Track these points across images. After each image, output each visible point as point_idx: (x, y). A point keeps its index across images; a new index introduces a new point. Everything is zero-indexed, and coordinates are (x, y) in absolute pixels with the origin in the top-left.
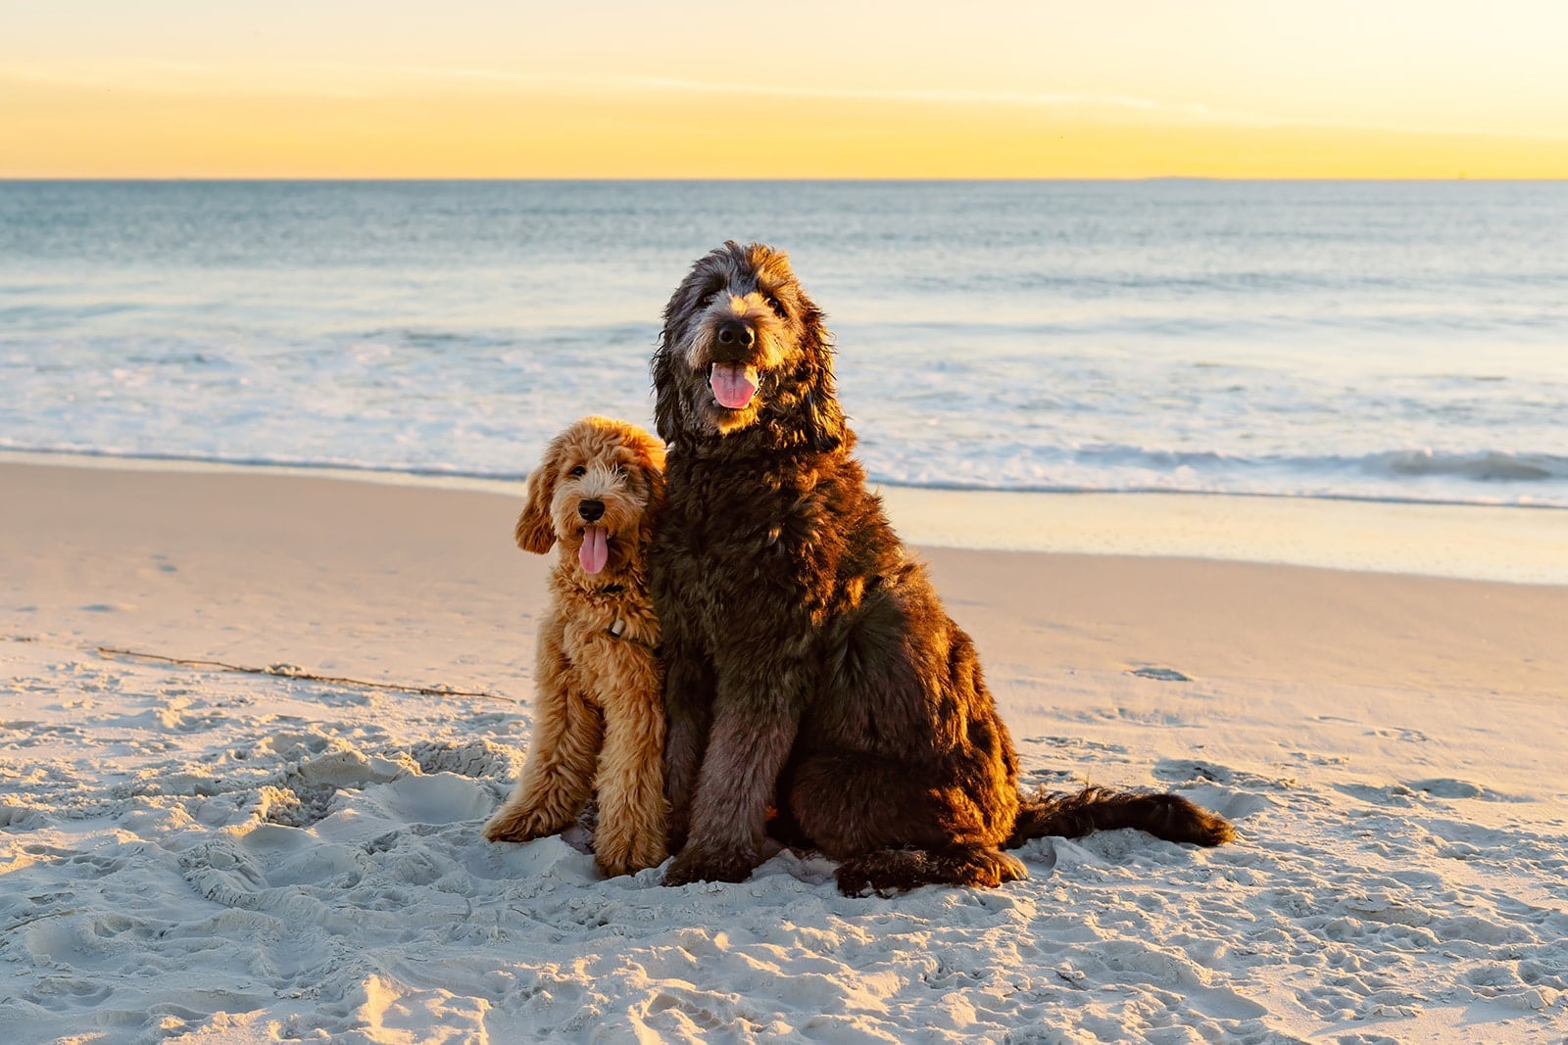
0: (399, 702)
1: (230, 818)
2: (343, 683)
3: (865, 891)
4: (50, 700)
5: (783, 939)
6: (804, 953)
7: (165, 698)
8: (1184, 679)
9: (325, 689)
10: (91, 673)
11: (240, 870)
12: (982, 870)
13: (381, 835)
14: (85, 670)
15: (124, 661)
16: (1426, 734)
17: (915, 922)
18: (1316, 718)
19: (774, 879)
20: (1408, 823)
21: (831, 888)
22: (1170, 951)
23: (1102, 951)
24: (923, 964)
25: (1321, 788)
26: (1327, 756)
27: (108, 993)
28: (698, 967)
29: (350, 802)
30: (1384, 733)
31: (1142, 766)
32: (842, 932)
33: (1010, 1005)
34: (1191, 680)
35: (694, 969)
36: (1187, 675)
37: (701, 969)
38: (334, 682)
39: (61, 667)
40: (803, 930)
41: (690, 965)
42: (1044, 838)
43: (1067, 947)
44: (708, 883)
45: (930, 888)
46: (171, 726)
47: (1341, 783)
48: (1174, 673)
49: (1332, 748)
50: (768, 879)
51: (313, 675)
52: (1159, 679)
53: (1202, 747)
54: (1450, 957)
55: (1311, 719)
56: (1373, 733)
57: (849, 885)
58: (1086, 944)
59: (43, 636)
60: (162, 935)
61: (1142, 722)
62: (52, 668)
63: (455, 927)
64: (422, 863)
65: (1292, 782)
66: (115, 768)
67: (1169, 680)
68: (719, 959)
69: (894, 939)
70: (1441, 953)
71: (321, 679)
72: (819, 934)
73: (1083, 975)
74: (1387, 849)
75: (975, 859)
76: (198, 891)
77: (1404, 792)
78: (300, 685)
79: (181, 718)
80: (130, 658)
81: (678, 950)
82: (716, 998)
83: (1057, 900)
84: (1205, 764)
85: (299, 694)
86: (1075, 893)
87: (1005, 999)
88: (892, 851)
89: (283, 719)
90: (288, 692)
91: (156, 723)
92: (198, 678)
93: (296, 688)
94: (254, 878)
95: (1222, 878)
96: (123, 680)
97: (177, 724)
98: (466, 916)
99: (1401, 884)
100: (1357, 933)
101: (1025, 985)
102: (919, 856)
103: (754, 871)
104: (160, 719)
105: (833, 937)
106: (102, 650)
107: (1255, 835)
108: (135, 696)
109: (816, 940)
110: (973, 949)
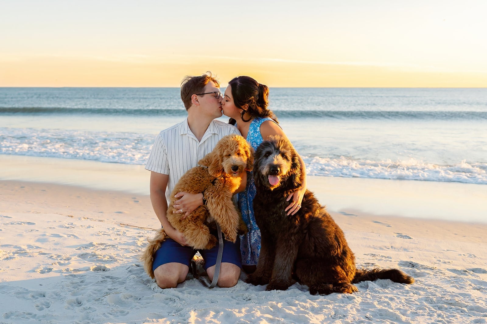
3: (317, 294)
4: (109, 237)
5: (295, 305)
6: (300, 309)
7: (138, 238)
8: (411, 238)
10: (118, 230)
12: (347, 289)
14: (117, 230)
15: (127, 227)
16: (476, 256)
17: (330, 302)
18: (446, 250)
19: (293, 290)
20: (465, 280)
21: (308, 293)
22: (395, 311)
23: (377, 311)
24: (330, 313)
25: (444, 270)
26: (447, 261)
27: (128, 313)
28: (273, 312)
30: (464, 255)
31: (395, 262)
32: (311, 304)
34: (412, 239)
37: (274, 312)
39: (111, 229)
40: (300, 303)
41: (271, 311)
42: (365, 281)
43: (369, 310)
44: (277, 290)
45: (334, 293)
46: (140, 245)
47: (449, 268)
48: (408, 236)
49: (449, 259)
52: (403, 238)
53: (412, 257)
54: (470, 316)
55: (444, 250)
56: (461, 255)
57: (313, 292)
58: (373, 309)
59: (106, 220)
60: (140, 299)
61: (397, 250)
62: (109, 229)
65: (435, 268)
66: (126, 256)
67: (406, 238)
68: (279, 310)
69: (324, 306)
70: (468, 314)
72: (304, 304)
73: (372, 317)
74: (458, 287)
75: (345, 286)
77: (466, 271)
79: (142, 243)
80: (128, 226)
81: (268, 307)
82: (277, 319)
83: (367, 298)
84: (412, 262)
86: (372, 296)
87: (351, 322)
88: (324, 285)
91: (136, 244)
92: (146, 232)
95: (412, 293)
96: (127, 232)
97: (141, 245)
99: (460, 296)
100: (446, 309)
101: (356, 319)
102: (331, 286)
103: (289, 287)
104: (137, 243)
105: (308, 305)
106: (121, 224)
107: (423, 282)
108: (130, 237)
109: (304, 306)
110: (344, 309)
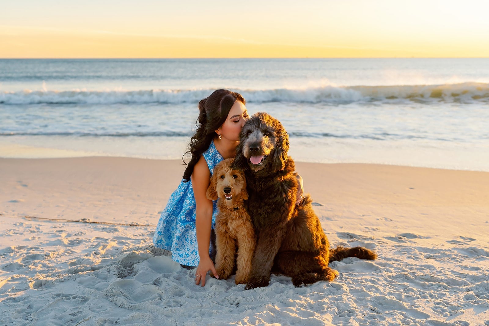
0: (126, 229)
1: (108, 277)
2: (105, 224)
3: (301, 285)
4: (23, 237)
5: (293, 305)
6: (301, 309)
7: (58, 233)
8: (321, 205)
9: (102, 226)
10: (29, 226)
11: (124, 296)
13: (156, 278)
14: (26, 225)
15: (35, 221)
16: (392, 219)
17: (320, 295)
18: (362, 215)
19: (275, 285)
20: (413, 249)
21: (291, 285)
22: (391, 298)
23: (374, 300)
24: (334, 309)
25: (382, 238)
26: (375, 228)
28: (276, 317)
29: (140, 268)
30: (381, 219)
31: (333, 234)
32: (306, 301)
33: (365, 321)
34: (323, 206)
35: (275, 318)
36: (321, 204)
38: (103, 224)
39: (18, 224)
41: (273, 317)
43: (365, 299)
46: (67, 244)
47: (385, 236)
48: (317, 204)
49: (373, 225)
50: (274, 284)
51: (95, 222)
53: (342, 227)
54: (456, 292)
55: (361, 216)
56: (378, 219)
57: (297, 283)
58: (369, 297)
59: (4, 213)
60: (116, 323)
62: (16, 225)
63: (201, 311)
64: (176, 288)
65: (374, 237)
66: (61, 261)
68: (280, 314)
69: (321, 301)
70: (453, 291)
71: (98, 223)
72: (301, 302)
73: (377, 309)
74: (413, 257)
75: (329, 273)
76: (116, 305)
77: (401, 238)
78: (94, 225)
79: (69, 241)
80: (36, 219)
81: (269, 312)
83: (350, 283)
84: (349, 233)
85: (96, 229)
86: (352, 280)
87: (363, 319)
88: (308, 274)
89: (97, 238)
90: (92, 228)
91: (62, 243)
92: (62, 225)
93: (94, 227)
94: (129, 298)
96: (41, 228)
97: (68, 243)
98: (202, 306)
99: (426, 269)
100: (429, 286)
101: (365, 314)
104: (63, 242)
105: (304, 302)
106: (26, 217)
107: (379, 256)
108: (48, 233)
109: (301, 304)
110: (344, 303)
